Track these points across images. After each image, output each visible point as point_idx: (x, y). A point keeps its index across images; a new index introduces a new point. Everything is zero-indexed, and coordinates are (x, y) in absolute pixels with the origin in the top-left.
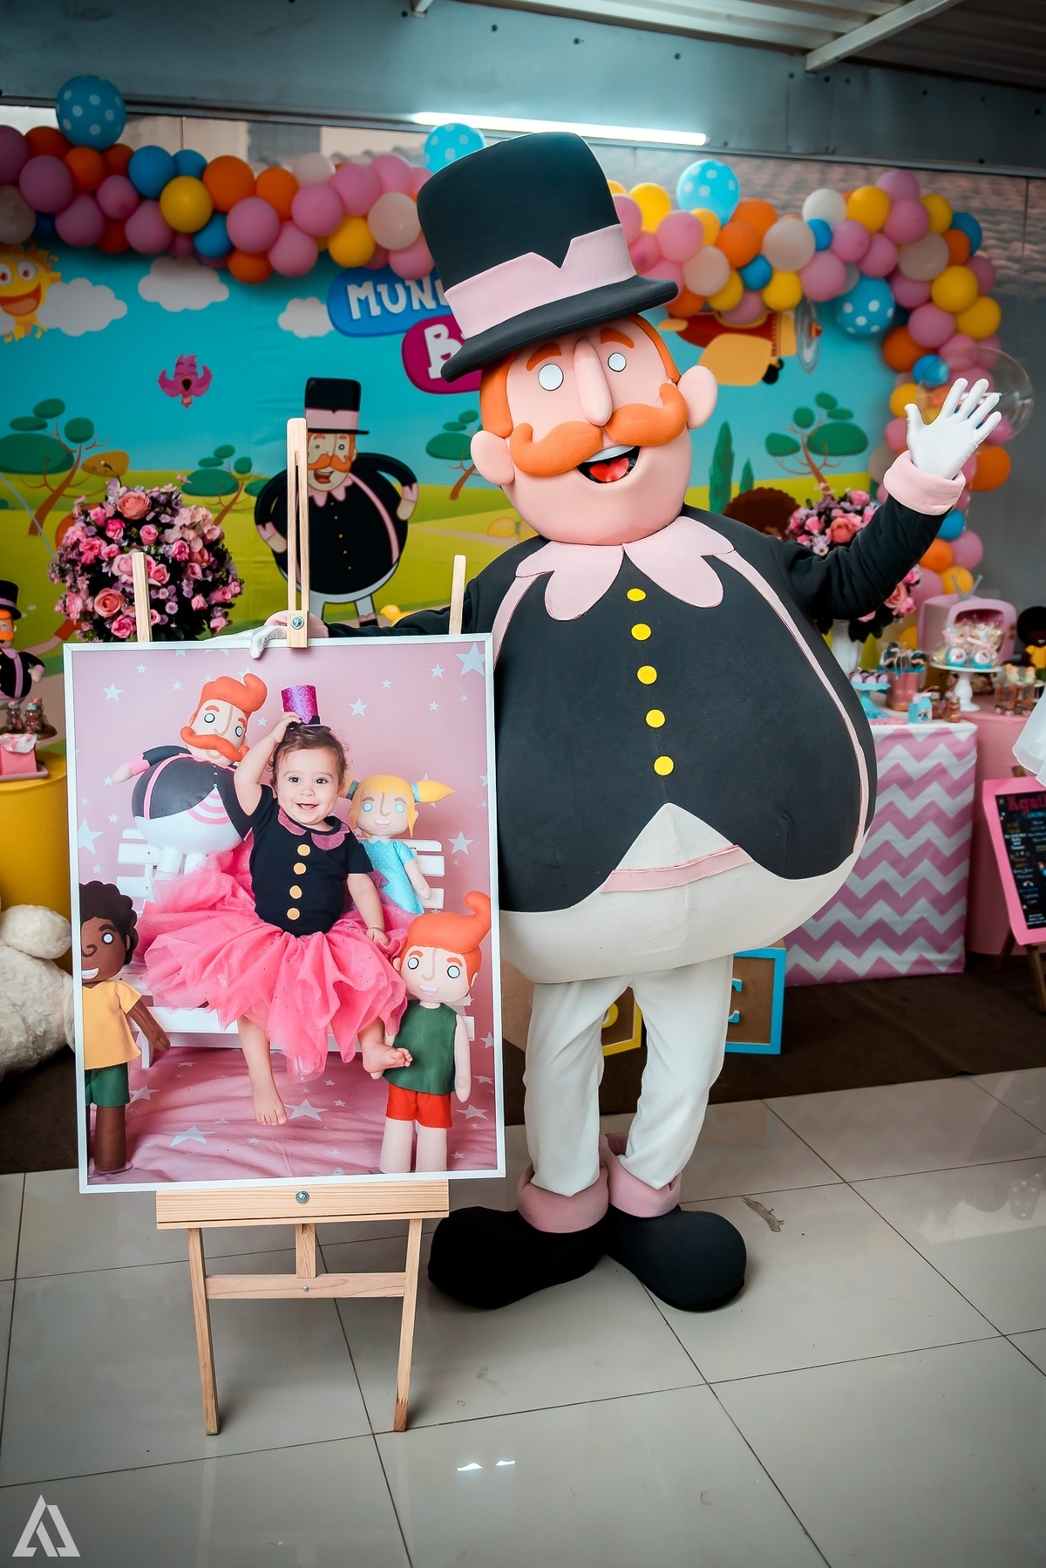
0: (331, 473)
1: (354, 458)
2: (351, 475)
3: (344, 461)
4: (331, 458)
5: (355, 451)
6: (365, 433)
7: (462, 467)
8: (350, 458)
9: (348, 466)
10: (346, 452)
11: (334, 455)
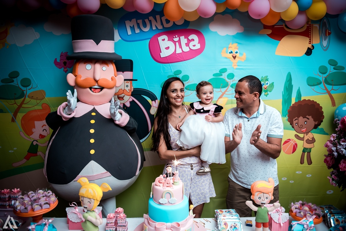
3: (128, 91)
5: (133, 88)
6: (136, 80)
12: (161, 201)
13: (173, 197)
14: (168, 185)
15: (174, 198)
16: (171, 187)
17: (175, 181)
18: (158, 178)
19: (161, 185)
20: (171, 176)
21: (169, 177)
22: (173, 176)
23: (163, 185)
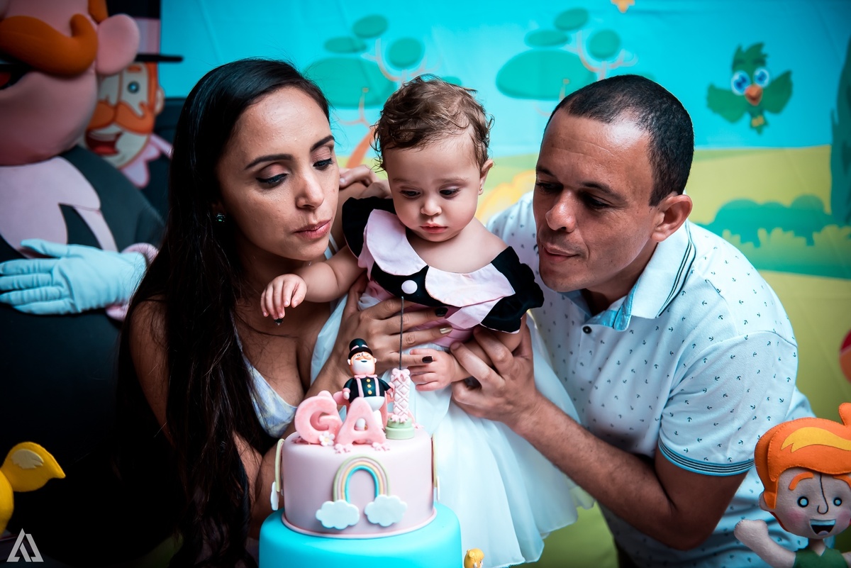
0: (118, 135)
1: (159, 107)
2: (155, 139)
3: (139, 112)
4: (116, 108)
5: (159, 95)
6: (177, 59)
7: (362, 120)
8: (151, 107)
9: (149, 122)
10: (142, 96)
11: (120, 103)
12: (327, 514)
13: (387, 491)
14: (360, 435)
15: (394, 496)
16: (375, 444)
17: (395, 418)
18: (311, 404)
19: (326, 437)
20: (374, 394)
21: (366, 395)
22: (382, 394)
23: (333, 436)
